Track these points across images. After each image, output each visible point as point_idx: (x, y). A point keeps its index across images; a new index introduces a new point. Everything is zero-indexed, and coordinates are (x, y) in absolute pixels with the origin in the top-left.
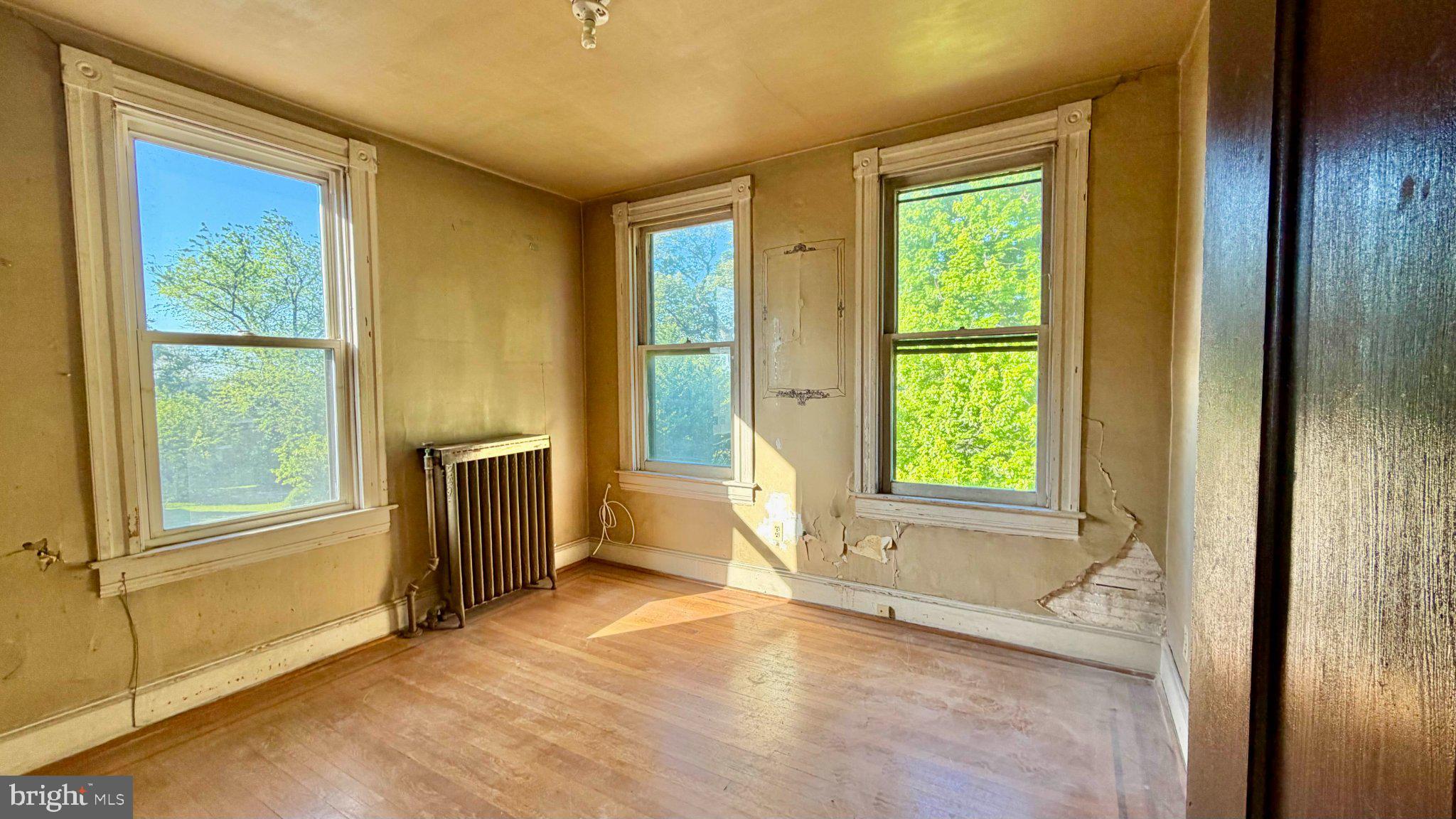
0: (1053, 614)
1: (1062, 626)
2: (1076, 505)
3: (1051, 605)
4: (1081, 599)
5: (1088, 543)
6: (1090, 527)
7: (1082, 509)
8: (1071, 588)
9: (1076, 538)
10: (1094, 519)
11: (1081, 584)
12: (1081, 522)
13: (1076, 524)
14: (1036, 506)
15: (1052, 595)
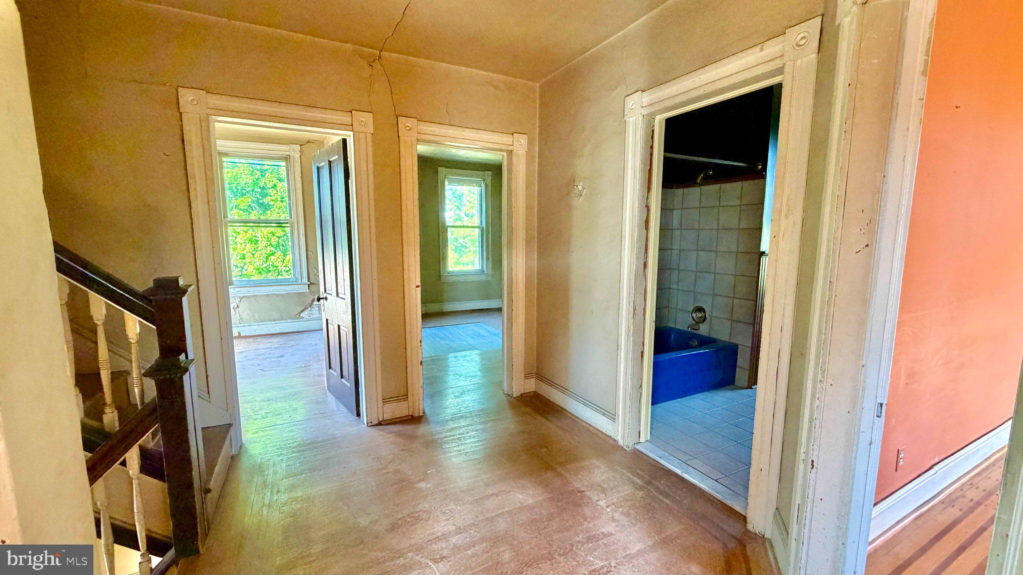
0: (303, 318)
1: (306, 321)
2: (307, 280)
3: (301, 315)
4: (311, 311)
5: (311, 292)
6: (311, 286)
7: (309, 281)
8: (308, 308)
9: (308, 291)
10: (312, 284)
11: (310, 306)
12: (309, 285)
13: (307, 286)
14: (293, 282)
15: (302, 311)
